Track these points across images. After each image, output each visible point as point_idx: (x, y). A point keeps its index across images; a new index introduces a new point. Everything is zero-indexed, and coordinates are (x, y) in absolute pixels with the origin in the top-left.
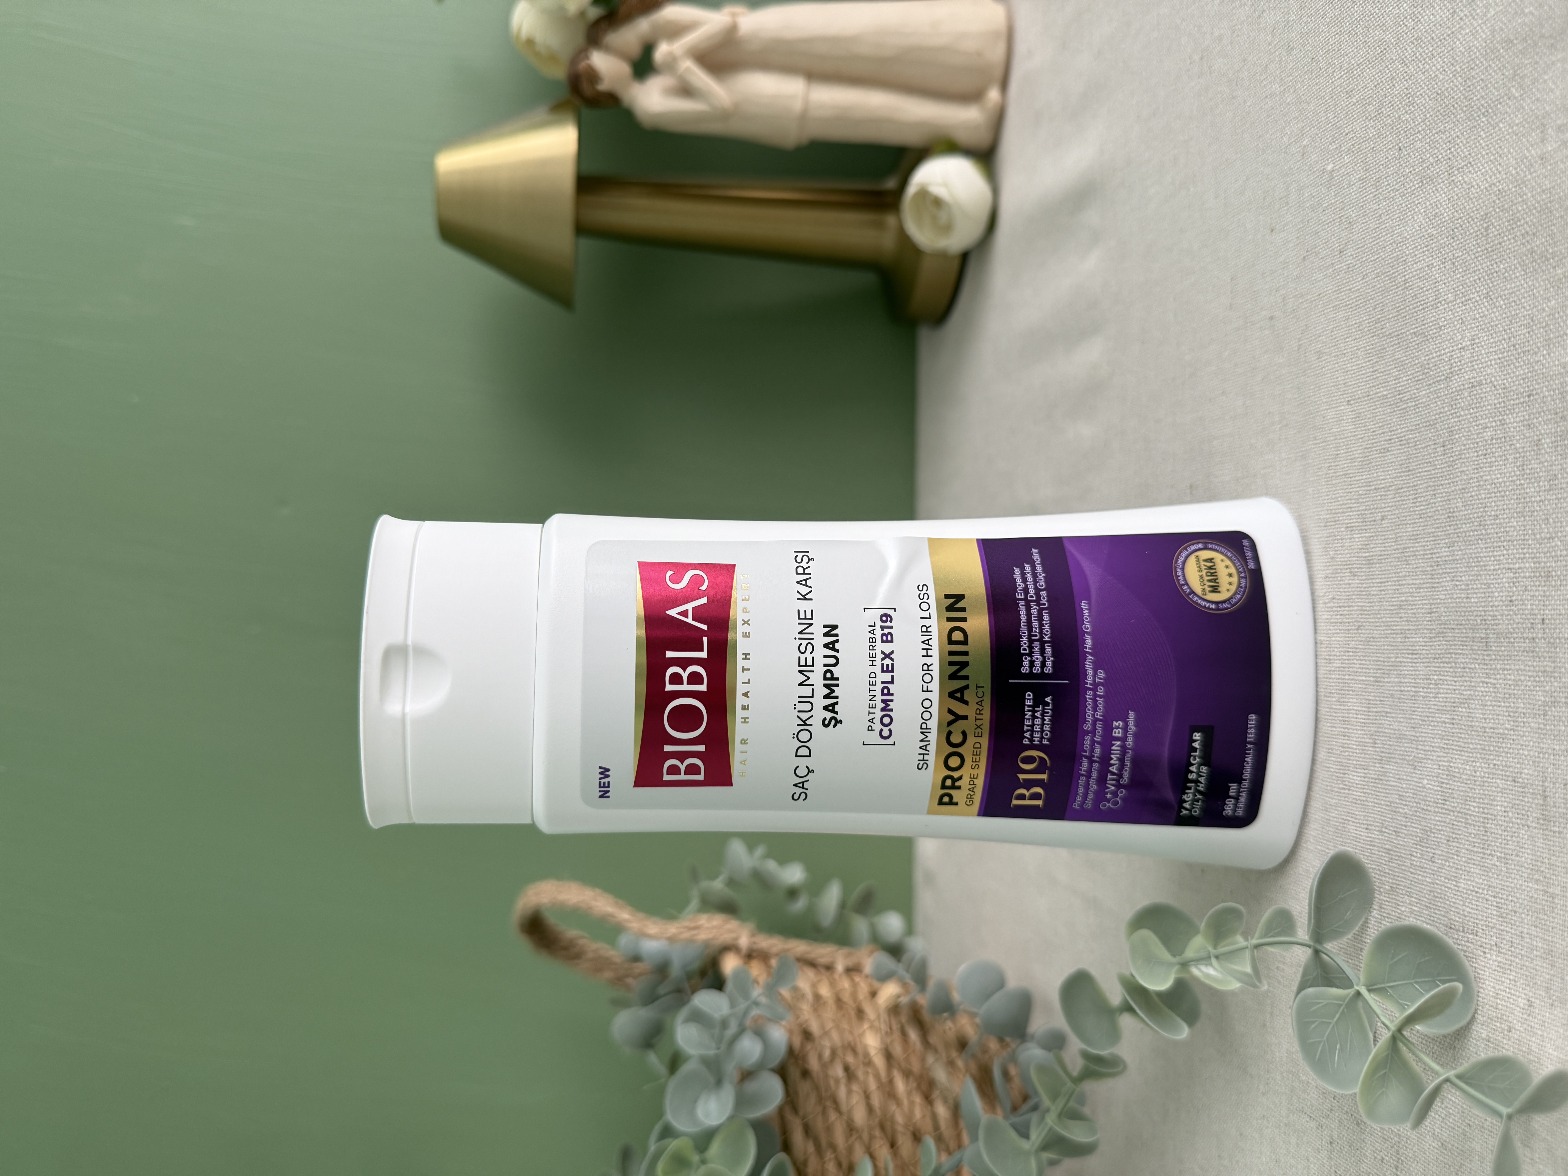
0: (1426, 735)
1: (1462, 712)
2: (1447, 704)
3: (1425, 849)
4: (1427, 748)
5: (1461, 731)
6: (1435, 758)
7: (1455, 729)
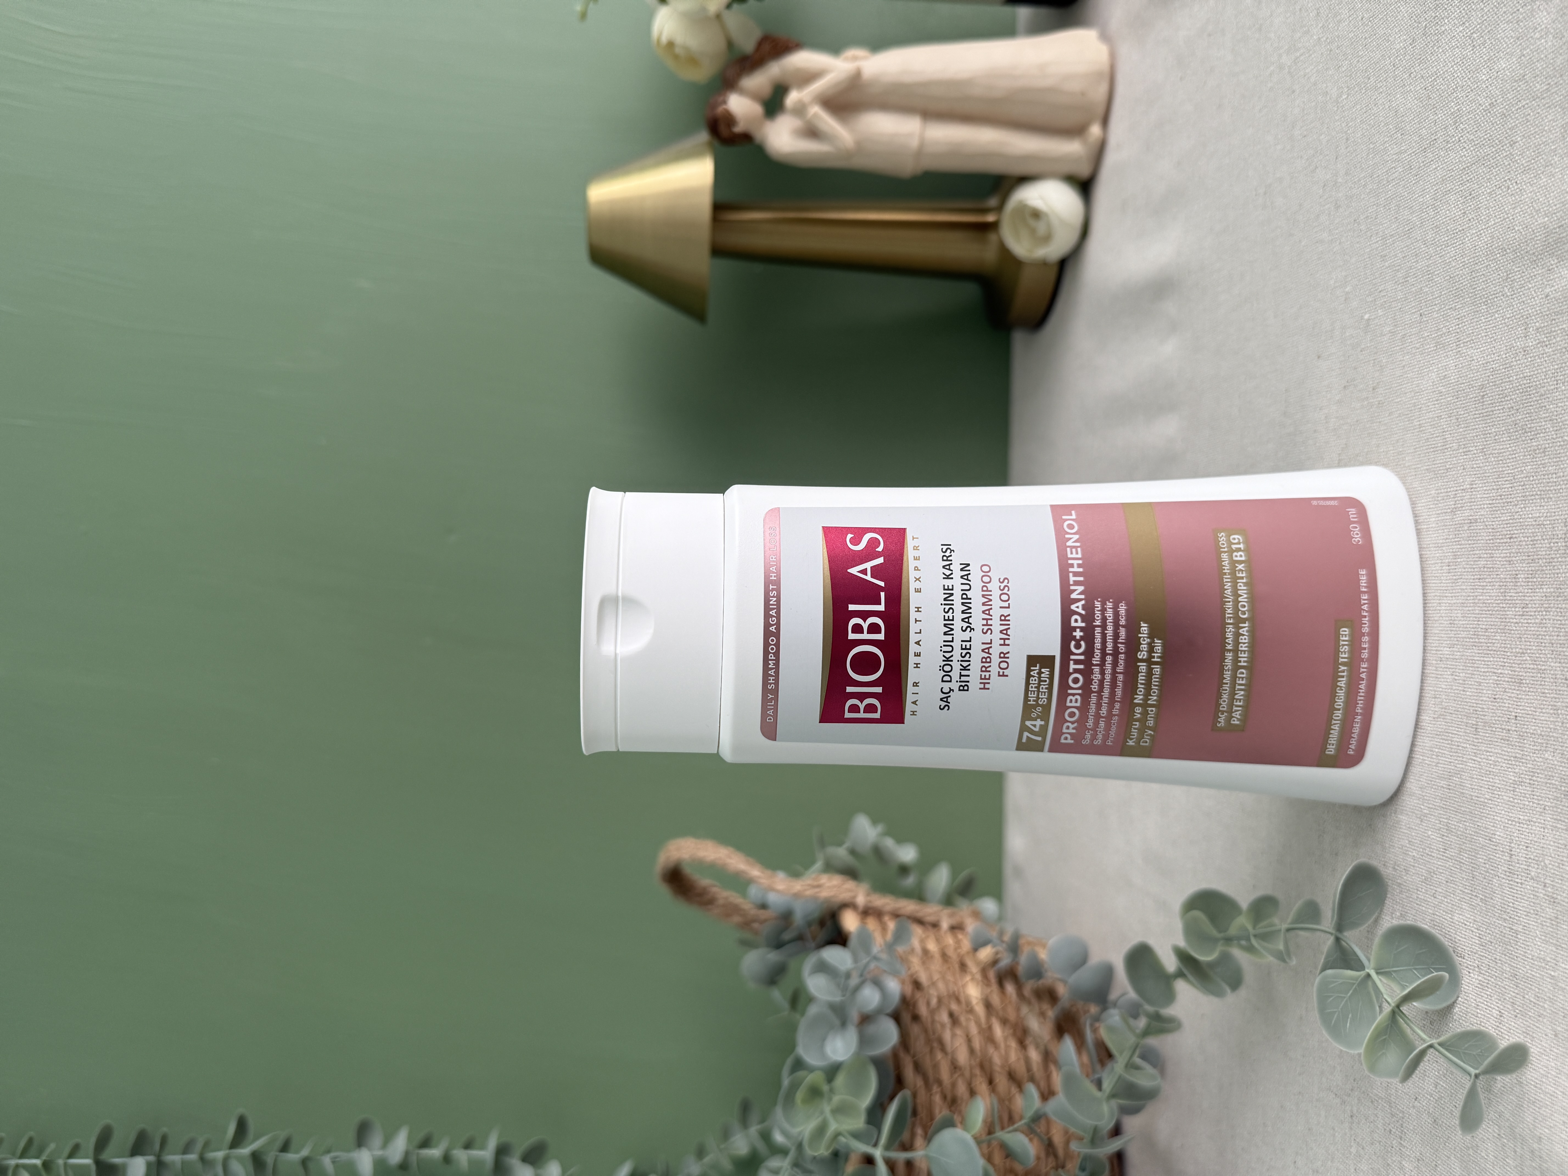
0: (1429, 795)
1: (1456, 781)
2: (1444, 773)
3: (1428, 886)
4: (1431, 806)
5: (1455, 796)
6: (1436, 814)
7: (1451, 793)
